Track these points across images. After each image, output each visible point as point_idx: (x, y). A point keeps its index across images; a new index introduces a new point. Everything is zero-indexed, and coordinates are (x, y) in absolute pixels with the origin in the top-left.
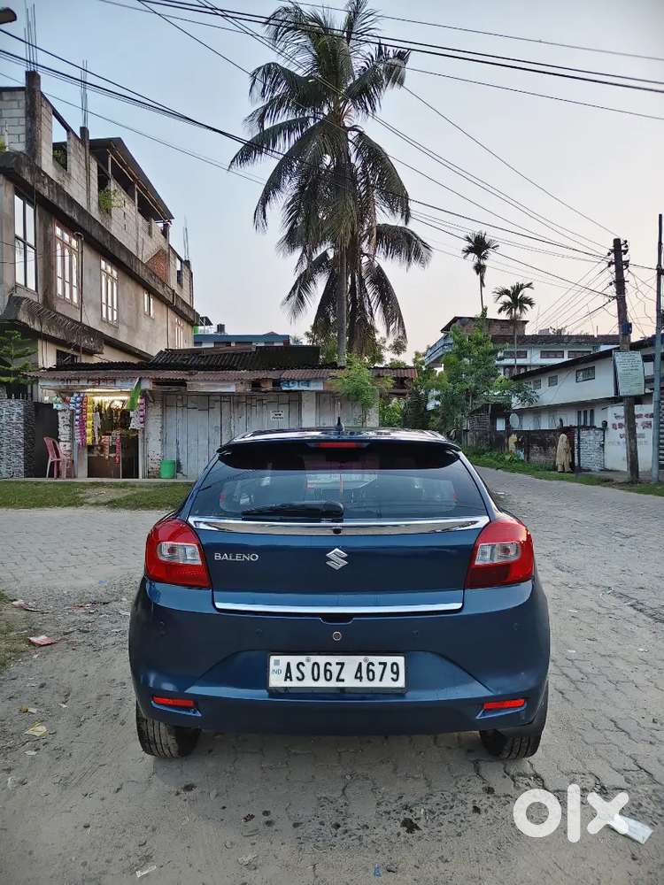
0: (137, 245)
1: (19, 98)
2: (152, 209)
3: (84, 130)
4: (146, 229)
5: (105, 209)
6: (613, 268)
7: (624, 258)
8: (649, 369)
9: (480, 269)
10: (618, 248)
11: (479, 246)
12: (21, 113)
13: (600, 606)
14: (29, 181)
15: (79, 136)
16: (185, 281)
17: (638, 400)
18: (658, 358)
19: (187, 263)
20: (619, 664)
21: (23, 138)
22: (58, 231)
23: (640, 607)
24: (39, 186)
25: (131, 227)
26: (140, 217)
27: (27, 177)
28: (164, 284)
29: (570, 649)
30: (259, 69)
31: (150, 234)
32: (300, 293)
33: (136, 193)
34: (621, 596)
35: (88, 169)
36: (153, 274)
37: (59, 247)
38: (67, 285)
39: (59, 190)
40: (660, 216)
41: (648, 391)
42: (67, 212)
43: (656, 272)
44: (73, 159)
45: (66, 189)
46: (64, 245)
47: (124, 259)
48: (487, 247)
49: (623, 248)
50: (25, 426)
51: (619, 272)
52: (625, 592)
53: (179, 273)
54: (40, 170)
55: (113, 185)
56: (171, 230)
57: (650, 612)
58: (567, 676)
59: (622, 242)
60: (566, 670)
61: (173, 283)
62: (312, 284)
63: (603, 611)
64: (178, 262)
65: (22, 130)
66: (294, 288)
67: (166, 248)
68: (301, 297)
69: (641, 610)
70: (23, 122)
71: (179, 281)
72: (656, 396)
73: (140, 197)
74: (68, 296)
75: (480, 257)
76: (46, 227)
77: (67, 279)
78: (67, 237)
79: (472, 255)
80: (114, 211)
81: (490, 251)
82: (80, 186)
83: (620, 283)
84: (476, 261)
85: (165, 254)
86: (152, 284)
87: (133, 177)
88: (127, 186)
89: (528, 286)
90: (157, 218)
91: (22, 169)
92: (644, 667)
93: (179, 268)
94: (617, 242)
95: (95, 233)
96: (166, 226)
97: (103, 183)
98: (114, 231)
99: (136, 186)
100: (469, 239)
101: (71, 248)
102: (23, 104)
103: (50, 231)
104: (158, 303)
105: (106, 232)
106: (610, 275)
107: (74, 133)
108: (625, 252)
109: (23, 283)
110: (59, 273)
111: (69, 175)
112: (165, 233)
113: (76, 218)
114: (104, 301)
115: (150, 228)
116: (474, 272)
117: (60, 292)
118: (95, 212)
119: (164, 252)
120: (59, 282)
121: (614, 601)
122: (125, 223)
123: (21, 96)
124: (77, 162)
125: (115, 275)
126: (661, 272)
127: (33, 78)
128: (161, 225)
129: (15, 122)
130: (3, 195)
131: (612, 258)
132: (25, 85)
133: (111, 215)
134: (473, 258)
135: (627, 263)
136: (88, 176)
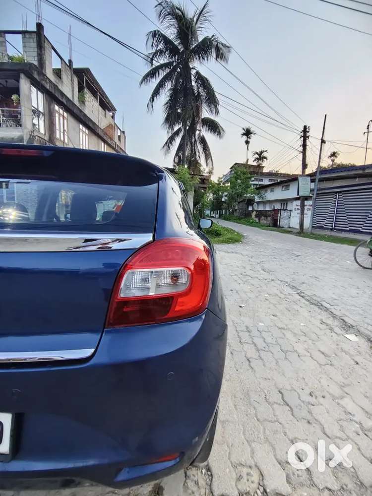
0: (99, 121)
1: (33, 37)
2: (106, 105)
3: (70, 61)
4: (104, 114)
5: (82, 101)
6: (302, 139)
7: (308, 135)
8: (313, 185)
9: (247, 142)
10: (305, 130)
11: (248, 133)
12: (35, 45)
13: (281, 293)
14: (38, 79)
15: (68, 64)
16: (122, 139)
17: (307, 198)
18: (317, 181)
19: (124, 132)
20: (289, 335)
21: (36, 58)
22: (57, 108)
23: (302, 294)
24: (43, 82)
25: (95, 111)
26: (100, 108)
27: (36, 76)
28: (111, 139)
29: (261, 322)
31: (105, 116)
32: (168, 145)
33: (98, 97)
34: (293, 287)
35: (72, 80)
36: (106, 134)
37: (57, 115)
38: (62, 134)
39: (56, 87)
40: (326, 115)
41: (311, 195)
42: (60, 99)
43: (321, 141)
44: (64, 74)
45: (60, 88)
46: (60, 114)
47: (91, 125)
48: (251, 133)
49: (307, 130)
51: (305, 141)
52: (294, 285)
53: (119, 136)
54: (44, 75)
55: (86, 90)
56: (116, 116)
57: (308, 298)
58: (255, 345)
59: (307, 127)
60: (256, 340)
61: (116, 140)
62: (174, 141)
63: (283, 296)
64: (119, 131)
65: (35, 54)
66: (166, 143)
67: (113, 124)
68: (169, 147)
69: (303, 297)
70: (36, 50)
71: (119, 140)
72: (314, 197)
73: (100, 99)
74: (62, 139)
75: (248, 137)
76: (49, 105)
77: (62, 130)
78: (61, 112)
79: (245, 136)
80: (87, 103)
81: (252, 135)
82: (68, 88)
83: (304, 146)
84: (246, 139)
85: (112, 127)
86: (105, 138)
87: (97, 89)
88: (94, 94)
89: (266, 151)
90: (109, 110)
91: (33, 71)
92: (303, 338)
93: (119, 134)
94: (305, 127)
95: (76, 111)
96: (114, 114)
97: (81, 89)
98: (87, 112)
99: (98, 93)
100: (244, 129)
101: (64, 116)
102: (35, 40)
103: (52, 107)
104: (108, 147)
105: (82, 112)
106: (301, 142)
107: (65, 62)
108: (308, 132)
109: (37, 130)
110: (57, 127)
111: (62, 82)
112: (113, 117)
113: (65, 102)
114: (81, 143)
115: (105, 114)
116: (245, 144)
117: (58, 136)
118: (76, 102)
119: (112, 125)
120: (58, 132)
121: (288, 290)
122: (92, 108)
123: (34, 36)
124: (66, 77)
125: (87, 131)
126: (323, 142)
127: (39, 26)
128: (111, 114)
129: (32, 49)
130: (24, 84)
131: (302, 134)
132: (36, 30)
133: (85, 105)
134: (245, 138)
135: (308, 137)
136: (73, 83)
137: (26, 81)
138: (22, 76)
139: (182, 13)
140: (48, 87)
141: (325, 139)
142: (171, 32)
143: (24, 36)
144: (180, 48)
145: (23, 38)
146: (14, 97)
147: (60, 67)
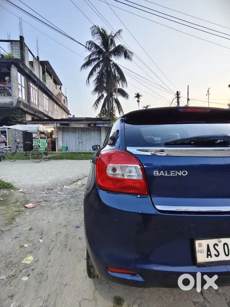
0: (53, 91)
1: (18, 44)
2: (57, 82)
3: (38, 57)
4: (55, 87)
5: (44, 79)
7: (179, 96)
9: (138, 101)
10: (178, 94)
11: (138, 96)
12: (19, 48)
14: (22, 68)
16: (66, 102)
19: (66, 97)
21: (20, 55)
22: (31, 84)
24: (25, 70)
25: (51, 85)
26: (54, 84)
27: (21, 66)
28: (60, 102)
30: (87, 42)
31: (56, 88)
32: (97, 104)
35: (39, 68)
36: (57, 99)
37: (31, 88)
38: (34, 99)
39: (31, 72)
40: (188, 86)
42: (34, 79)
43: (187, 99)
44: (35, 64)
45: (33, 72)
46: (33, 88)
47: (50, 94)
49: (179, 93)
50: (23, 137)
51: (178, 99)
53: (64, 100)
54: (25, 65)
55: (46, 74)
59: (179, 92)
61: (63, 102)
62: (100, 102)
64: (64, 97)
65: (19, 53)
66: (95, 103)
67: (61, 93)
68: (97, 105)
70: (19, 51)
71: (64, 102)
73: (54, 78)
74: (34, 102)
75: (138, 98)
76: (28, 83)
77: (34, 97)
78: (34, 86)
80: (47, 80)
81: (140, 97)
82: (37, 72)
85: (60, 94)
86: (57, 101)
87: (52, 72)
88: (50, 75)
89: (150, 106)
90: (58, 85)
91: (20, 63)
94: (177, 92)
95: (42, 85)
96: (61, 87)
97: (44, 73)
98: (47, 86)
99: (53, 75)
100: (136, 94)
101: (35, 89)
102: (19, 46)
103: (29, 83)
104: (59, 107)
105: (45, 86)
106: (176, 100)
107: (35, 58)
108: (179, 94)
109: (21, 97)
110: (32, 96)
111: (34, 69)
112: (60, 89)
113: (36, 80)
114: (44, 105)
115: (56, 87)
116: (137, 102)
117: (32, 101)
118: (41, 80)
119: (60, 93)
120: (32, 98)
122: (49, 84)
123: (18, 43)
124: (36, 66)
125: (47, 98)
126: (188, 100)
127: (22, 38)
128: (59, 86)
129: (17, 51)
130: (14, 71)
131: (176, 96)
132: (19, 40)
133: (46, 82)
134: (137, 99)
135: (180, 97)
136: (39, 70)
137: (15, 69)
138: (13, 66)
139: (104, 31)
140: (27, 72)
141: (189, 98)
142: (98, 42)
143: (11, 43)
144: (103, 50)
145: (11, 44)
146: (7, 78)
147: (32, 60)
